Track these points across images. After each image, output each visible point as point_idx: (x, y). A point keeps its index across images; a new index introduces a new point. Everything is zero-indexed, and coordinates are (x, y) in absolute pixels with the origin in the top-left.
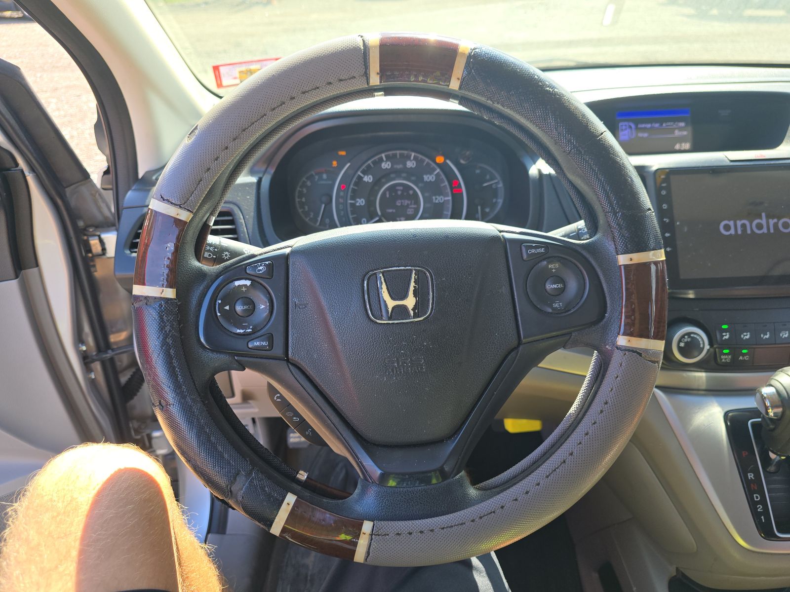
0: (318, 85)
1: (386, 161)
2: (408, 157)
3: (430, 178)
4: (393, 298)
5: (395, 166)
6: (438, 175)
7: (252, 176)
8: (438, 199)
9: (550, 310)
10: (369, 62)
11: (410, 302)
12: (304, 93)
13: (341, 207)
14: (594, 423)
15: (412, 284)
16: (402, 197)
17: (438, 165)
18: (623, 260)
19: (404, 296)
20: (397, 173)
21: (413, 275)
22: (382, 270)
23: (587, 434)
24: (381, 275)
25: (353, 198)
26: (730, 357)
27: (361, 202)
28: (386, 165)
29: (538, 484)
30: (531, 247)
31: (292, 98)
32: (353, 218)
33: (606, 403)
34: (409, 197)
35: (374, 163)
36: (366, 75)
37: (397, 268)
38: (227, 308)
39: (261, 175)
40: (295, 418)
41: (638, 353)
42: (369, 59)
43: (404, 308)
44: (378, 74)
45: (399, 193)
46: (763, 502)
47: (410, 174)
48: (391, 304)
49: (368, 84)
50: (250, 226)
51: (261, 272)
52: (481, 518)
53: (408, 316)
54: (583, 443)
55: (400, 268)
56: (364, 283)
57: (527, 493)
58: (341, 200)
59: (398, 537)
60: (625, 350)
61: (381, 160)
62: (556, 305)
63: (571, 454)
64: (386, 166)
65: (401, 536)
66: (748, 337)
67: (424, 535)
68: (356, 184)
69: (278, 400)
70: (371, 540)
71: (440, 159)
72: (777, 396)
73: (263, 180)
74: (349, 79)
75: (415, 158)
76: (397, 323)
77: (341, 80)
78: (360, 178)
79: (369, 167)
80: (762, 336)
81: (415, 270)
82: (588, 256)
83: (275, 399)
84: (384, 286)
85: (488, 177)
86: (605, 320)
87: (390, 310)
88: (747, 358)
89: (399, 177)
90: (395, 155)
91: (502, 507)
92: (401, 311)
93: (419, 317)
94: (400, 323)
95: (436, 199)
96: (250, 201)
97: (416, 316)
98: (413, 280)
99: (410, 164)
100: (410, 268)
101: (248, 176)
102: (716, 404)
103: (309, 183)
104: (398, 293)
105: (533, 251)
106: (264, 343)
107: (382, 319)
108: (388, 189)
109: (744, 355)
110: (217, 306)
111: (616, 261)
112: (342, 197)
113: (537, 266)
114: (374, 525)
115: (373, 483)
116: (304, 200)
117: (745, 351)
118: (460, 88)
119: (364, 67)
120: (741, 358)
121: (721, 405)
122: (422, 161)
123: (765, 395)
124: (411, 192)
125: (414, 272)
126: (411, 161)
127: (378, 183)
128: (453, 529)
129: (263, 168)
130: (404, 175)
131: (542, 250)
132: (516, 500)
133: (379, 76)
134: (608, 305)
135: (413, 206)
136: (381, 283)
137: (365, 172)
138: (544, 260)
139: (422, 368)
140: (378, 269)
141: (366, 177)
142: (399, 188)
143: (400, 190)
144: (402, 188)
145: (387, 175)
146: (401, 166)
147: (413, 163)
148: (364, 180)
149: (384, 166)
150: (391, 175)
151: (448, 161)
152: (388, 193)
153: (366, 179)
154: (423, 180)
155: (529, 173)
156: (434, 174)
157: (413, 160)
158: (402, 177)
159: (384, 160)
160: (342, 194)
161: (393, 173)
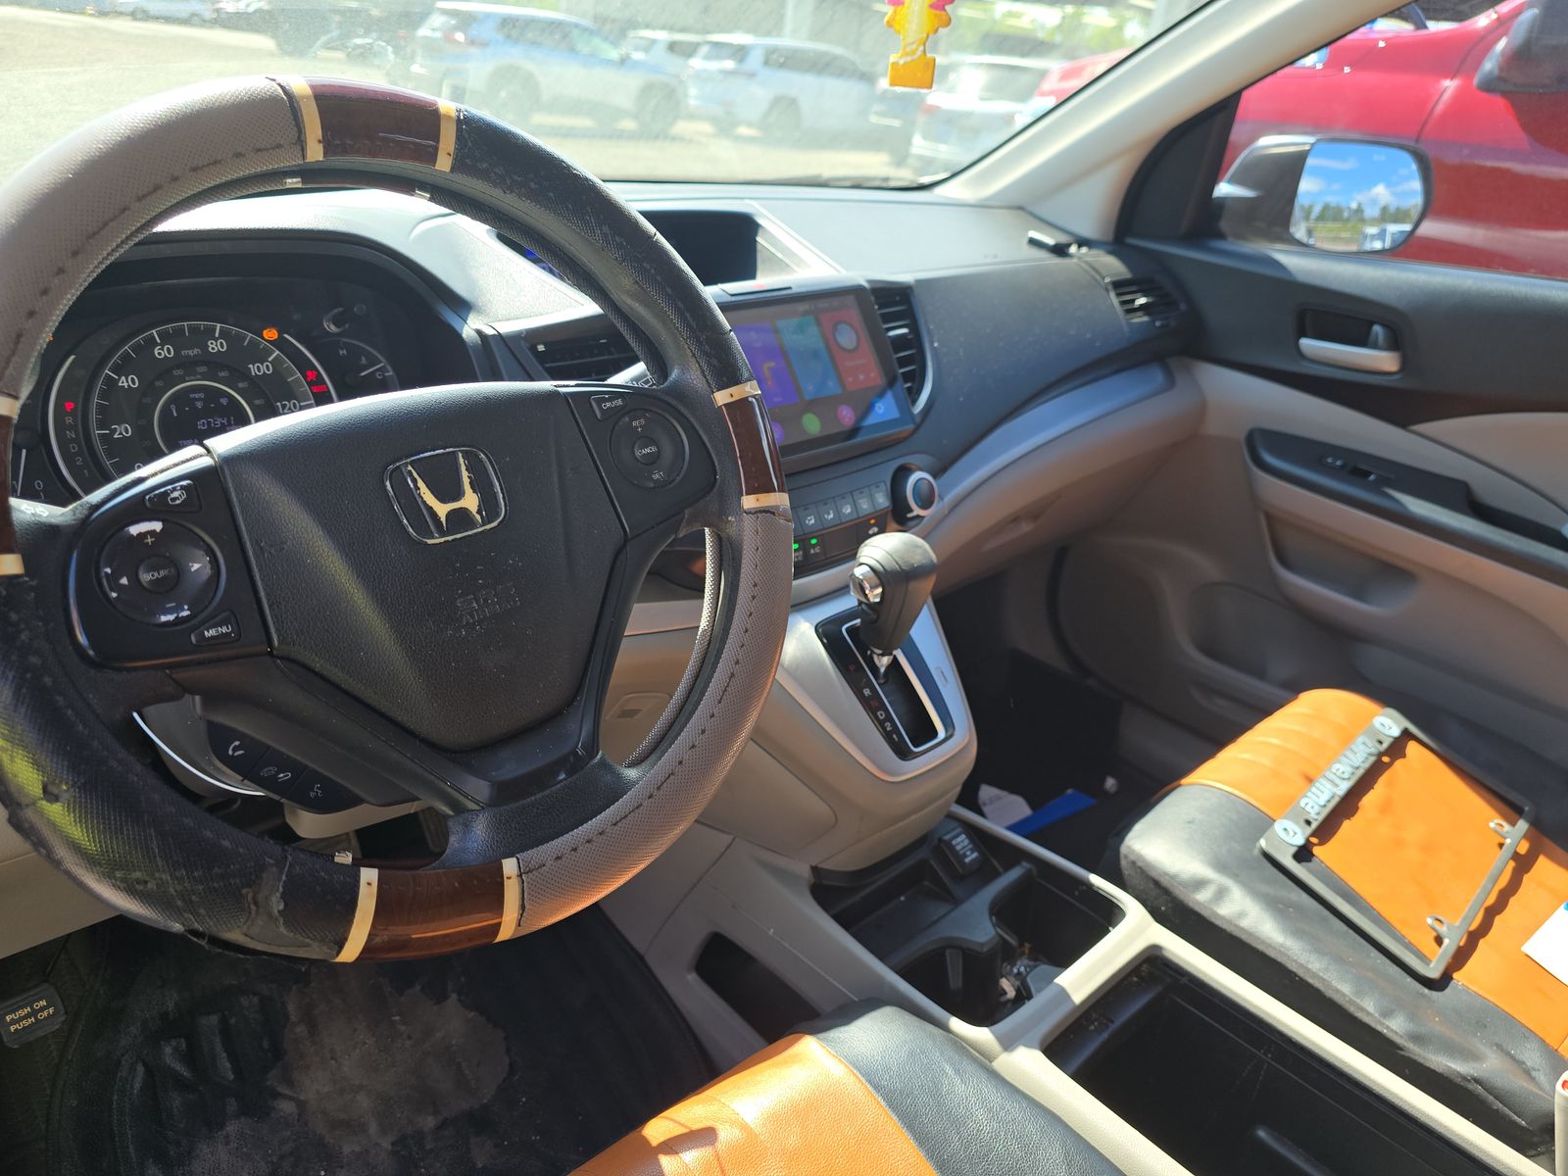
0: (219, 158)
1: (162, 345)
2: (209, 333)
3: (263, 368)
4: (443, 500)
5: (183, 353)
6: (277, 362)
9: (652, 485)
10: (303, 121)
11: (470, 501)
12: (195, 169)
13: (74, 448)
14: (750, 615)
15: (465, 475)
16: (207, 412)
17: (272, 343)
18: (722, 398)
19: (458, 494)
20: (189, 366)
21: (461, 460)
22: (408, 460)
23: (747, 631)
24: (410, 468)
25: (103, 424)
26: (801, 553)
27: (123, 430)
28: (163, 352)
29: (712, 716)
30: (606, 400)
31: (175, 179)
32: (113, 465)
33: (755, 585)
34: (221, 411)
35: (136, 349)
36: (301, 143)
37: (432, 453)
38: (124, 581)
40: (282, 775)
41: (768, 512)
42: (302, 116)
43: (463, 513)
44: (320, 141)
45: (199, 405)
46: (889, 718)
47: (214, 365)
48: (442, 510)
49: (304, 157)
51: (178, 502)
52: (659, 788)
53: (472, 524)
54: (746, 644)
55: (437, 452)
56: (385, 486)
57: (703, 732)
58: (72, 434)
59: (560, 861)
60: (756, 512)
61: (151, 343)
62: (656, 477)
63: (737, 662)
64: (165, 353)
65: (564, 859)
66: (813, 521)
67: (595, 844)
68: (104, 396)
69: (236, 754)
70: (523, 883)
71: (271, 334)
72: (872, 573)
74: (273, 149)
75: (224, 334)
76: (461, 538)
77: (260, 150)
78: (111, 383)
79: (126, 357)
80: (826, 516)
81: (461, 451)
82: (674, 403)
83: (230, 752)
84: (421, 484)
85: (364, 361)
86: (717, 485)
87: (443, 520)
88: (817, 550)
89: (193, 375)
90: (180, 331)
91: (680, 763)
92: (460, 518)
93: (490, 523)
94: (464, 537)
95: (284, 406)
97: (486, 521)
98: (463, 468)
99: (214, 346)
100: (451, 449)
102: (802, 621)
104: (448, 490)
105: (608, 404)
106: (224, 630)
107: (433, 537)
108: (173, 399)
109: (814, 546)
110: (105, 581)
111: (712, 402)
112: (71, 428)
113: (617, 428)
114: (518, 859)
115: (483, 808)
117: (814, 541)
118: (453, 169)
119: (296, 129)
120: (812, 551)
121: (807, 620)
122: (240, 337)
123: (861, 577)
124: (224, 401)
125: (460, 455)
126: (216, 340)
127: (150, 391)
128: (628, 818)
130: (202, 369)
131: (619, 402)
132: (693, 746)
133: (322, 145)
134: (716, 464)
136: (414, 481)
137: (119, 370)
138: (623, 416)
139: (515, 602)
140: (401, 459)
141: (123, 378)
142: (197, 396)
143: (200, 399)
144: (202, 395)
145: (166, 373)
146: (196, 351)
147: (221, 343)
148: (120, 384)
149: (160, 354)
150: (175, 372)
151: (286, 336)
152: (173, 407)
153: (123, 382)
154: (246, 375)
155: (464, 336)
156: (270, 359)
157: (220, 337)
158: (200, 373)
159: (159, 341)
160: (69, 420)
161: (178, 367)
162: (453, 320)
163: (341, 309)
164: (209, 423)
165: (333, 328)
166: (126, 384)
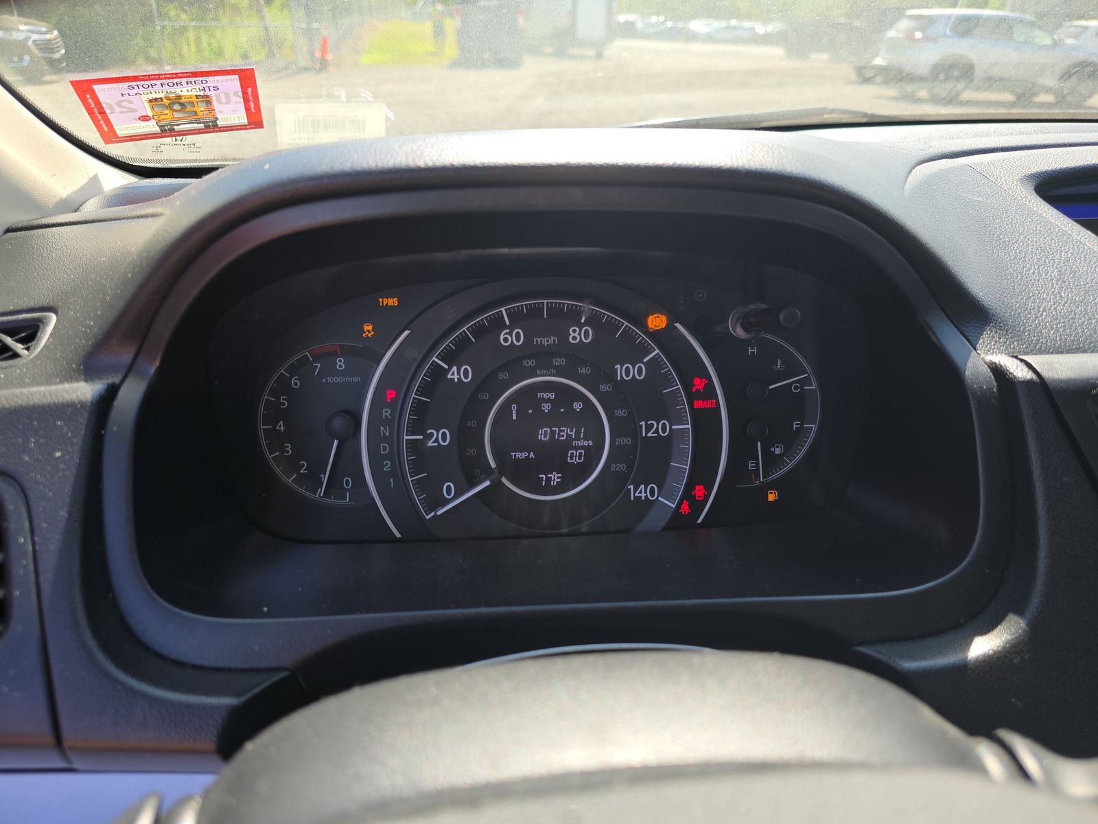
1: (512, 326)
2: (573, 317)
3: (634, 371)
5: (536, 340)
6: (653, 365)
7: (86, 381)
8: (655, 429)
13: (384, 449)
16: (554, 419)
17: (655, 336)
20: (543, 359)
25: (415, 428)
27: (440, 437)
28: (510, 338)
32: (415, 482)
34: (571, 419)
35: (478, 331)
39: (116, 379)
45: (546, 407)
47: (573, 359)
50: (49, 563)
58: (384, 431)
61: (498, 324)
64: (512, 339)
68: (426, 390)
71: (657, 322)
73: (122, 393)
75: (593, 321)
78: (438, 373)
79: (463, 342)
85: (778, 366)
89: (547, 368)
90: (536, 312)
95: (649, 428)
96: (62, 466)
99: (577, 335)
101: (77, 380)
103: (295, 382)
108: (516, 398)
112: (387, 423)
116: (281, 427)
122: (613, 326)
124: (578, 406)
126: (581, 327)
127: (487, 385)
129: (126, 357)
130: (559, 362)
135: (582, 443)
137: (451, 357)
141: (455, 368)
142: (546, 396)
143: (549, 400)
144: (552, 396)
145: (514, 363)
146: (552, 340)
147: (587, 331)
148: (449, 376)
149: (506, 340)
150: (525, 363)
151: (678, 325)
152: (514, 408)
153: (454, 374)
154: (610, 376)
155: (968, 373)
156: (645, 360)
157: (586, 323)
158: (555, 367)
159: (508, 323)
160: (386, 413)
161: (530, 356)
162: (950, 339)
163: (764, 306)
164: (553, 433)
165: (740, 332)
166: (456, 377)
